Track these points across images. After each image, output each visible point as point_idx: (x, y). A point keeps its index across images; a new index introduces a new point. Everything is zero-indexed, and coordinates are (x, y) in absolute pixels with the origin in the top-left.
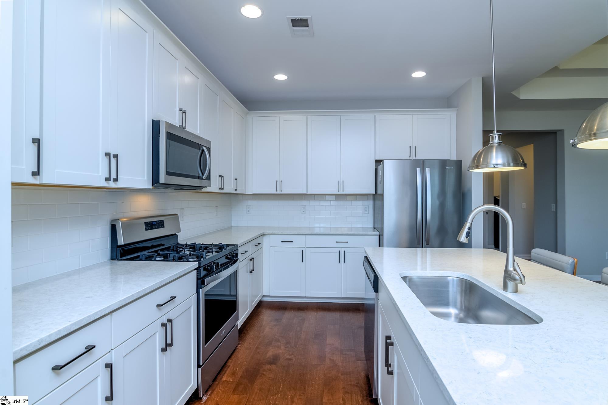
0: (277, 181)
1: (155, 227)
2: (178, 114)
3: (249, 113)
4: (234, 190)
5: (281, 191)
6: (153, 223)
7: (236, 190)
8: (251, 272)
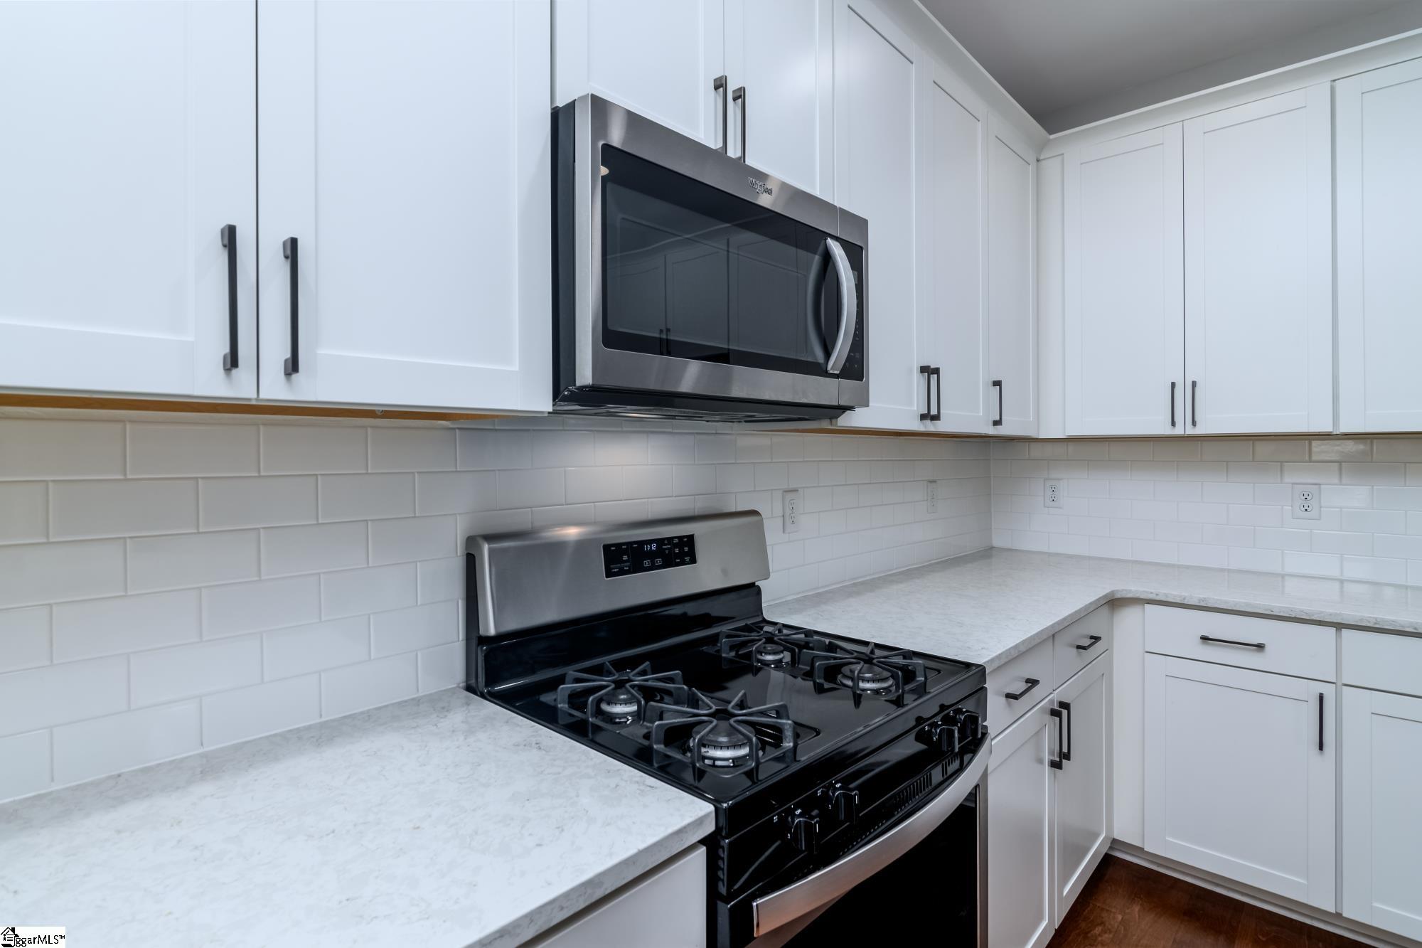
0: (1173, 385)
1: (653, 563)
2: (708, 101)
3: (1049, 140)
4: (991, 423)
5: (1194, 423)
6: (647, 548)
7: (997, 423)
8: (1056, 765)
